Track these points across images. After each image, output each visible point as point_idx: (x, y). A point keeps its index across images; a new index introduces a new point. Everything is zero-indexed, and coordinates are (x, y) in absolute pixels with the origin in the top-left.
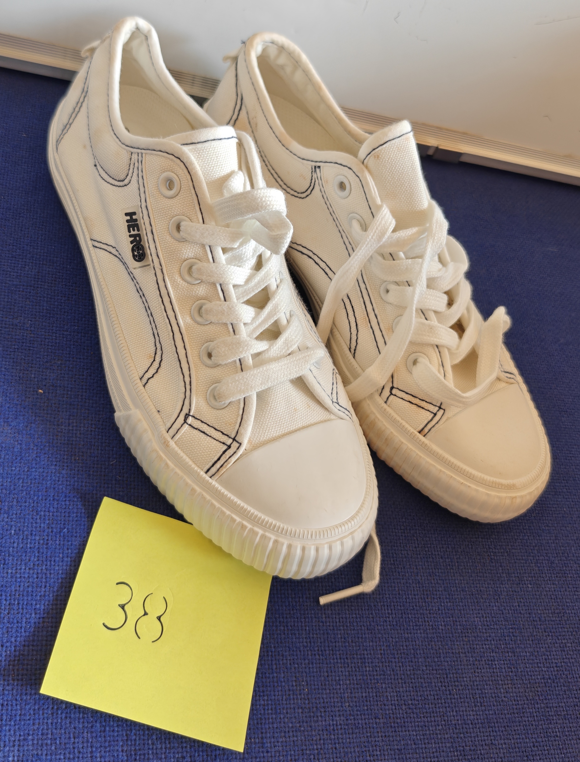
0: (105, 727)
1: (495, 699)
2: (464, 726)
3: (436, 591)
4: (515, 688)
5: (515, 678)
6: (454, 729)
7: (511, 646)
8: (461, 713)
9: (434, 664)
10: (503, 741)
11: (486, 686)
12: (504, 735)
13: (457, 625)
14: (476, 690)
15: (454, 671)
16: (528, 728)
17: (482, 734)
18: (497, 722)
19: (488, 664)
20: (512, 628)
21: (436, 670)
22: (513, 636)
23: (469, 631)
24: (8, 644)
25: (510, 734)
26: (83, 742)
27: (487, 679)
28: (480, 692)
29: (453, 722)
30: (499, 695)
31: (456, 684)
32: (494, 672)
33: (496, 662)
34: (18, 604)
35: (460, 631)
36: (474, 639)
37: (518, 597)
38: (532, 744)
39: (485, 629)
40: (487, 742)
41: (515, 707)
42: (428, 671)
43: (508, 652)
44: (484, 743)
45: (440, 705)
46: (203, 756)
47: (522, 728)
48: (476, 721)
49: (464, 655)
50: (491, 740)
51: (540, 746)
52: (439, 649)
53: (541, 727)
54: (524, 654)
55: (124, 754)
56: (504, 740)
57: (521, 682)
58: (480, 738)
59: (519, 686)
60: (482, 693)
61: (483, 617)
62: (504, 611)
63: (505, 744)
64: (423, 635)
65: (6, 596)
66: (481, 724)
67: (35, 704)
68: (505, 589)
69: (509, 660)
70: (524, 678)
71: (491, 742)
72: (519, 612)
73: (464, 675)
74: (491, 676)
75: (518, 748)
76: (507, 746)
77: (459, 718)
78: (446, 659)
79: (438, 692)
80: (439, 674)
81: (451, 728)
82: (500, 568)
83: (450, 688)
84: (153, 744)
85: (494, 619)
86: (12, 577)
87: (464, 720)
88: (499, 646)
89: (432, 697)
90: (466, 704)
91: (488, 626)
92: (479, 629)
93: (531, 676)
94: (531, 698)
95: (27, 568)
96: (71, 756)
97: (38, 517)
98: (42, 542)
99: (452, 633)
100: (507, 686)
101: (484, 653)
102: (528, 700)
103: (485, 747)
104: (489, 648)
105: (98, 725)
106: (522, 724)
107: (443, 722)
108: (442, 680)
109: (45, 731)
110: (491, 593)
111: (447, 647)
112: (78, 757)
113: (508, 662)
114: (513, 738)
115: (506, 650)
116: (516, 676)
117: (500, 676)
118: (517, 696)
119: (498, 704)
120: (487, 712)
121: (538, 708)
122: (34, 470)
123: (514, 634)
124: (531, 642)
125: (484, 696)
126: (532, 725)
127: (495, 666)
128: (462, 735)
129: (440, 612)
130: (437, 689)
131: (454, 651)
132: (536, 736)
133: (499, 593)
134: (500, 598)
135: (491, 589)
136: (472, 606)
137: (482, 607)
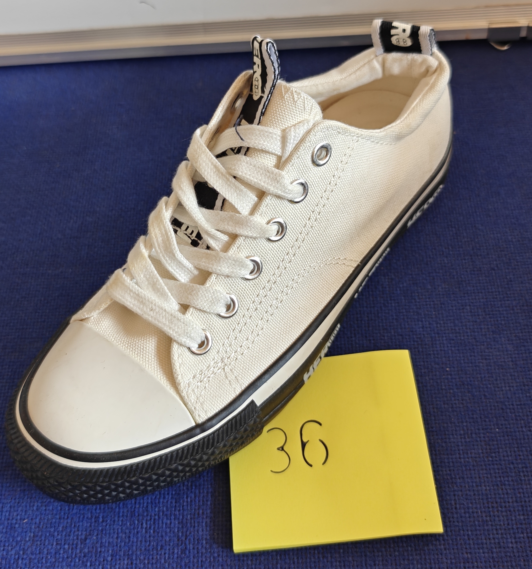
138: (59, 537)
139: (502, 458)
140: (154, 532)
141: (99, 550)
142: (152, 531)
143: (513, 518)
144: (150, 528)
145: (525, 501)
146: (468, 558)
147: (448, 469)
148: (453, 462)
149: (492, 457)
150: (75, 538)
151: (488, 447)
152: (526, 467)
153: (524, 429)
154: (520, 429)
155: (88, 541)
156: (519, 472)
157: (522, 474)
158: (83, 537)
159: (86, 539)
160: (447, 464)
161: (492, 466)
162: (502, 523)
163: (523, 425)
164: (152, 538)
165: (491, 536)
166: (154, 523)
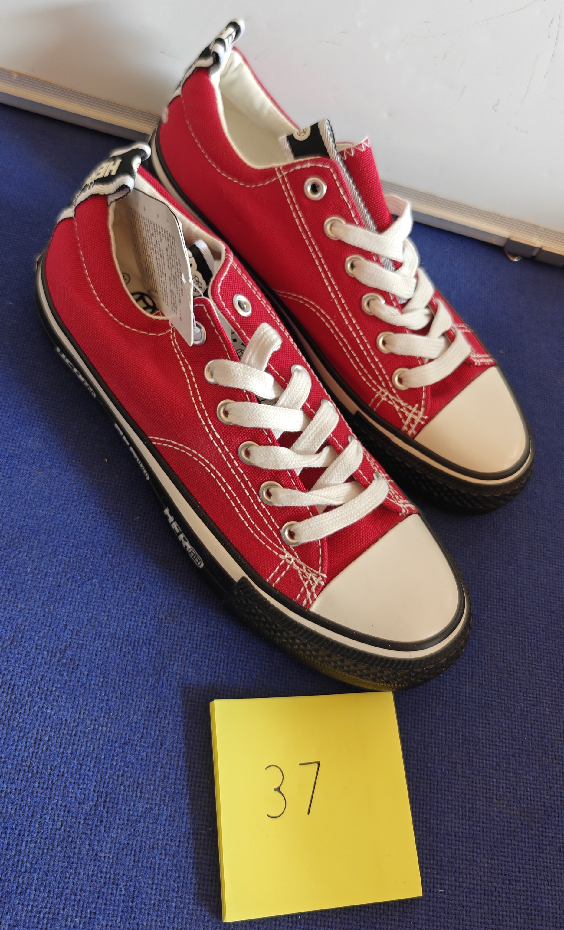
0: (82, 765)
1: (485, 816)
2: (446, 836)
3: (443, 696)
4: (510, 809)
5: (512, 799)
6: (435, 837)
7: (514, 767)
8: (446, 823)
9: (426, 769)
10: (486, 860)
11: (478, 802)
12: (488, 854)
13: (459, 736)
14: (467, 804)
15: (447, 780)
16: (517, 852)
17: (464, 848)
18: (483, 840)
19: (486, 780)
20: (519, 749)
21: (427, 776)
22: (519, 757)
23: (471, 743)
24: (6, 672)
25: (494, 855)
26: (58, 775)
27: (482, 795)
28: (471, 806)
29: (436, 831)
30: (491, 813)
31: (446, 793)
32: (490, 789)
33: (495, 780)
34: (22, 637)
35: (461, 741)
36: (474, 751)
37: (532, 718)
38: (517, 870)
39: (489, 744)
40: (468, 858)
41: (506, 828)
42: (418, 775)
43: (510, 772)
44: (465, 857)
45: (425, 811)
46: (171, 811)
47: (510, 851)
48: (460, 834)
49: (460, 766)
50: (473, 856)
51: (526, 873)
52: (435, 755)
53: (531, 854)
54: (528, 777)
55: (96, 794)
56: (488, 858)
57: (518, 805)
58: (461, 852)
59: (515, 808)
60: (472, 808)
61: (489, 732)
62: (513, 730)
63: (488, 863)
64: (420, 738)
65: (12, 627)
66: (466, 838)
67: (20, 731)
68: (519, 708)
69: (509, 780)
70: (522, 801)
71: (472, 858)
72: (530, 733)
73: (457, 786)
74: (486, 793)
75: (501, 870)
76: (490, 866)
77: (443, 827)
78: (440, 767)
79: (425, 798)
80: (430, 780)
81: (431, 836)
82: (518, 686)
83: (439, 796)
84: (125, 790)
85: (501, 736)
86: (20, 611)
87: (448, 831)
88: (501, 764)
89: (418, 801)
90: (453, 815)
91: (493, 741)
92: (483, 743)
93: (531, 800)
94: (526, 822)
95: (36, 606)
96: (45, 786)
97: (55, 560)
98: (54, 583)
99: (452, 742)
100: (501, 806)
101: (483, 768)
102: (522, 824)
103: (465, 862)
104: (490, 764)
105: (76, 762)
106: (510, 847)
107: (425, 829)
108: (432, 787)
109: (25, 758)
110: (503, 709)
111: (443, 755)
112: (51, 789)
113: (508, 782)
114: (498, 860)
115: (508, 769)
116: (514, 797)
117: (496, 794)
118: (511, 818)
119: (488, 822)
120: (474, 828)
121: (532, 835)
122: (59, 515)
123: (521, 755)
124: (537, 767)
125: (474, 810)
126: (522, 850)
127: (492, 783)
128: (442, 845)
129: (443, 718)
130: (425, 794)
131: (451, 760)
132: (524, 862)
133: (512, 711)
134: (511, 716)
135: (504, 705)
136: (479, 718)
137: (490, 722)
138: (39, 642)
140: (132, 657)
141: (77, 663)
142: (130, 656)
143: (447, 711)
144: (129, 653)
145: (459, 699)
150: (55, 647)
152: (466, 670)
155: (68, 652)
156: (459, 673)
158: (63, 647)
159: (65, 650)
162: (437, 714)
164: (129, 663)
165: (426, 723)
166: (133, 649)
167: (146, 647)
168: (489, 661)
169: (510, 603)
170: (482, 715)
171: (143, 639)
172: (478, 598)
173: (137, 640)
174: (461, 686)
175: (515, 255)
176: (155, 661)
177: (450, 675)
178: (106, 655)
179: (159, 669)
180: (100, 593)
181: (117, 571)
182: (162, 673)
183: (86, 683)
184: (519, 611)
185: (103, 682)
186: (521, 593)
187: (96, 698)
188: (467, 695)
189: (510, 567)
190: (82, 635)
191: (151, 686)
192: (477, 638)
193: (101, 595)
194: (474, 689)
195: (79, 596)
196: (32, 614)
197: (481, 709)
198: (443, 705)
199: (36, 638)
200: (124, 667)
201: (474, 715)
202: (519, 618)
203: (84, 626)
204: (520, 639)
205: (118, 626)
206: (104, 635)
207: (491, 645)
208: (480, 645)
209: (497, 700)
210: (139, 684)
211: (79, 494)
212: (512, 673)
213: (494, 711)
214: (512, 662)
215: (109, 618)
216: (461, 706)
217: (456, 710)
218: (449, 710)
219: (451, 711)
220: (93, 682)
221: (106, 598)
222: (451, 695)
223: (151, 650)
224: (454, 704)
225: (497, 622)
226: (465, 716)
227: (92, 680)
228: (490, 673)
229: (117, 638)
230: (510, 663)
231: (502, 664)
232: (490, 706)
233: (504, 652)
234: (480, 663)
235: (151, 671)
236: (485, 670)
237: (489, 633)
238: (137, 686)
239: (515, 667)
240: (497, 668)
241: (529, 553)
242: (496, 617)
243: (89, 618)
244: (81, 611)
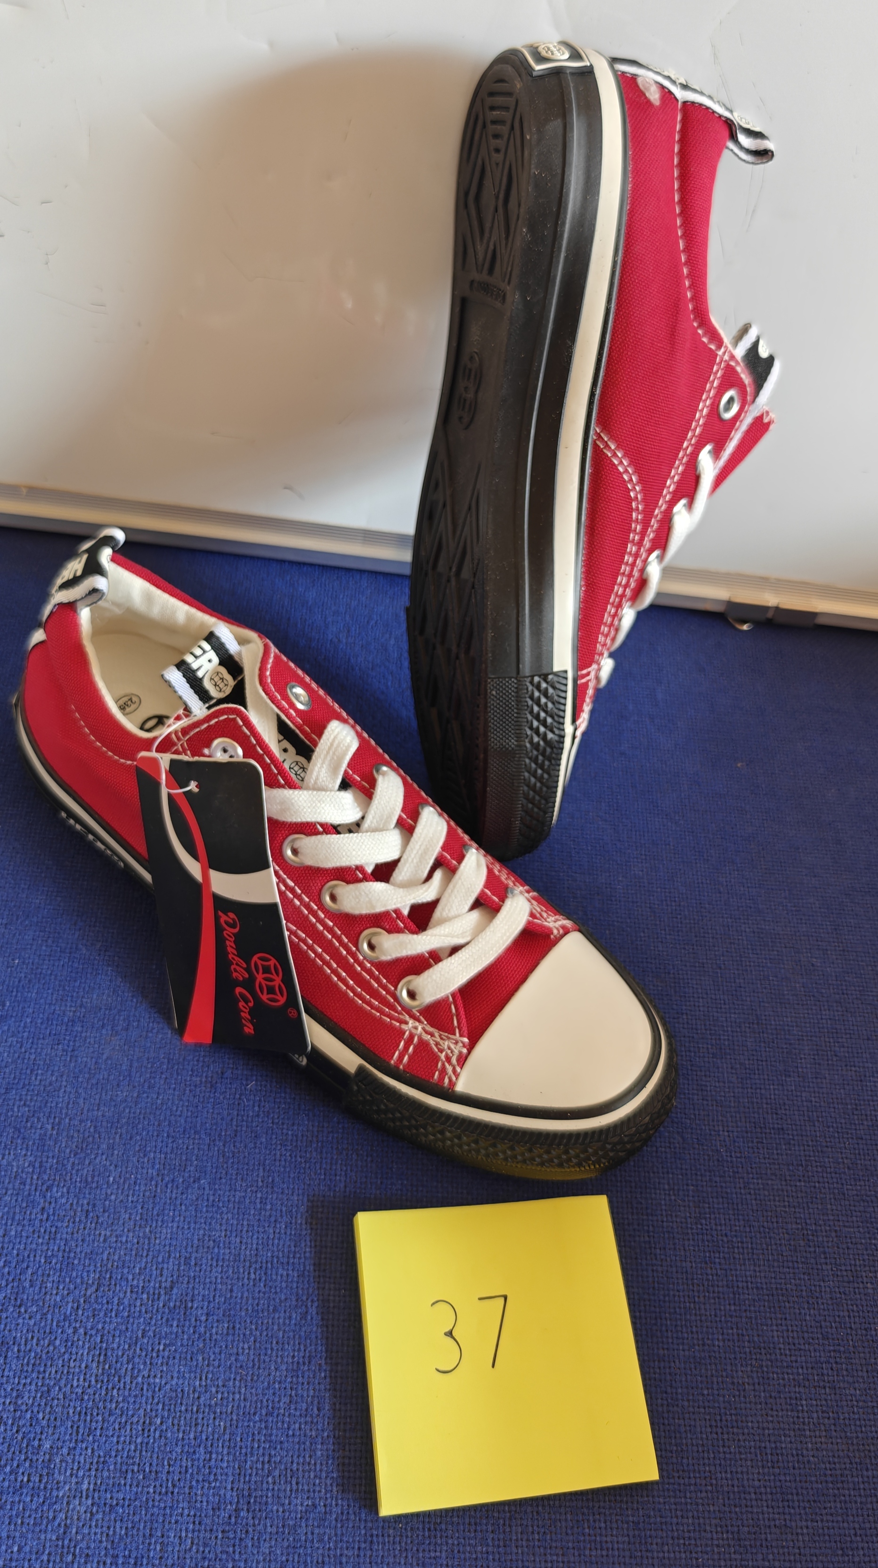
0: (211, 1453)
1: (796, 1458)
2: (742, 1496)
3: (713, 1286)
4: (832, 1443)
5: (833, 1427)
6: (726, 1499)
7: (831, 1378)
8: (740, 1476)
9: (701, 1398)
10: (804, 1523)
11: (783, 1438)
12: (806, 1514)
13: (744, 1342)
14: (767, 1443)
15: (733, 1412)
16: (849, 1505)
17: (770, 1510)
18: (797, 1494)
19: (791, 1404)
20: (834, 1351)
21: (704, 1408)
22: (836, 1363)
23: (763, 1351)
25: (816, 1514)
26: (180, 1473)
27: (787, 1427)
28: (773, 1446)
29: (726, 1489)
30: (805, 1452)
31: (735, 1430)
32: (798, 1417)
33: (804, 1402)
34: (111, 1278)
35: (748, 1350)
36: (770, 1363)
37: (849, 1302)
38: (852, 1532)
39: (790, 1350)
40: (777, 1522)
41: (829, 1472)
42: (691, 1409)
43: (825, 1388)
44: (772, 1523)
45: (706, 1461)
46: (342, 1505)
47: (838, 1505)
48: (763, 1490)
49: (752, 1387)
50: (785, 1520)
51: (866, 1536)
52: (712, 1376)
53: (869, 1506)
54: (852, 1392)
55: (235, 1494)
56: (806, 1520)
57: (843, 1435)
58: (766, 1516)
59: (839, 1440)
60: (776, 1448)
61: (788, 1331)
62: (823, 1323)
63: (807, 1527)
64: (687, 1353)
65: (95, 1266)
66: (771, 1494)
67: (121, 1415)
68: (828, 1289)
69: (826, 1400)
70: (848, 1429)
71: (783, 1523)
72: (848, 1325)
73: (750, 1419)
74: (794, 1423)
75: (829, 1536)
76: (811, 1531)
77: (736, 1482)
78: (721, 1392)
79: (705, 1442)
80: (709, 1414)
81: (720, 1497)
82: (822, 1256)
83: (726, 1436)
84: (274, 1483)
85: (806, 1335)
86: (105, 1241)
87: (743, 1486)
88: (810, 1377)
89: (695, 1448)
90: (749, 1463)
91: (794, 1344)
92: (780, 1349)
93: (861, 1426)
94: (857, 1460)
95: (126, 1230)
96: (164, 1490)
97: (146, 1160)
99: (735, 1353)
100: (819, 1440)
101: (784, 1386)
102: (851, 1463)
103: (773, 1530)
104: (794, 1379)
105: (202, 1450)
106: (838, 1500)
107: (709, 1488)
108: (714, 1424)
109: (132, 1454)
110: (804, 1293)
111: (724, 1374)
112: (172, 1493)
113: (824, 1402)
114: (822, 1521)
115: (822, 1384)
116: (835, 1425)
117: (809, 1423)
118: (834, 1456)
119: (802, 1466)
120: (782, 1478)
121: (868, 1477)
122: (145, 1095)
123: (838, 1360)
124: (865, 1374)
125: (778, 1452)
126: (856, 1502)
127: (800, 1408)
128: (737, 1509)
129: (718, 1319)
130: (704, 1436)
131: (735, 1381)
132: (861, 1518)
133: (817, 1295)
134: (818, 1303)
135: (804, 1288)
136: (770, 1312)
137: (787, 1316)
138: (135, 1282)
139: (714, 1227)
140: (265, 1286)
141: (190, 1305)
142: (262, 1285)
143: (722, 1308)
144: (260, 1280)
145: (738, 1287)
146: (664, 1355)
147: (646, 1234)
148: (653, 1226)
149: (702, 1225)
150: (157, 1285)
151: (697, 1210)
152: (742, 1242)
153: (743, 1191)
154: (738, 1191)
155: (175, 1291)
156: (733, 1248)
157: (736, 1250)
158: (168, 1285)
159: (172, 1288)
160: (646, 1228)
161: (700, 1236)
162: (708, 1313)
163: (742, 1186)
164: (261, 1295)
165: (694, 1329)
166: (265, 1274)
167: (283, 1269)
168: (775, 1224)
169: (795, 1133)
170: (774, 1307)
171: (278, 1257)
172: (747, 1132)
173: (269, 1259)
174: (738, 1267)
175: (744, 622)
176: (297, 1287)
177: (719, 1252)
178: (229, 1287)
179: (304, 1298)
180: (211, 1198)
181: (233, 1163)
182: (309, 1304)
183: (205, 1333)
184: (810, 1143)
185: (228, 1328)
186: (809, 1117)
187: (220, 1354)
188: (749, 1279)
189: (788, 1079)
190: (193, 1263)
191: (295, 1325)
192: (752, 1192)
193: (213, 1201)
194: (757, 1269)
195: (183, 1207)
196: (121, 1242)
197: (771, 1297)
198: (714, 1298)
199: (130, 1277)
200: (256, 1302)
201: (762, 1308)
202: (812, 1154)
203: (195, 1249)
204: (817, 1185)
205: (241, 1242)
206: (223, 1259)
207: (774, 1200)
208: (759, 1202)
209: (793, 1281)
210: (279, 1324)
211: (168, 1062)
212: (811, 1237)
213: (791, 1299)
214: (808, 1221)
215: (228, 1233)
216: (742, 1297)
217: (734, 1304)
218: (724, 1305)
219: (728, 1307)
220: (214, 1331)
221: (221, 1205)
222: (725, 1283)
223: (291, 1272)
224: (731, 1295)
225: (779, 1164)
226: (750, 1311)
227: (212, 1327)
228: (778, 1242)
229: (242, 1259)
230: (806, 1223)
231: (794, 1226)
232: (784, 1291)
233: (794, 1207)
234: (762, 1229)
235: (294, 1303)
236: (770, 1238)
237: (770, 1182)
238: (276, 1327)
239: (814, 1227)
240: (788, 1234)
241: (814, 1055)
242: (776, 1157)
243: (201, 1237)
244: (189, 1228)
